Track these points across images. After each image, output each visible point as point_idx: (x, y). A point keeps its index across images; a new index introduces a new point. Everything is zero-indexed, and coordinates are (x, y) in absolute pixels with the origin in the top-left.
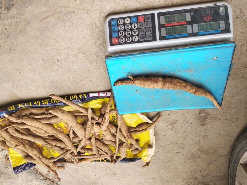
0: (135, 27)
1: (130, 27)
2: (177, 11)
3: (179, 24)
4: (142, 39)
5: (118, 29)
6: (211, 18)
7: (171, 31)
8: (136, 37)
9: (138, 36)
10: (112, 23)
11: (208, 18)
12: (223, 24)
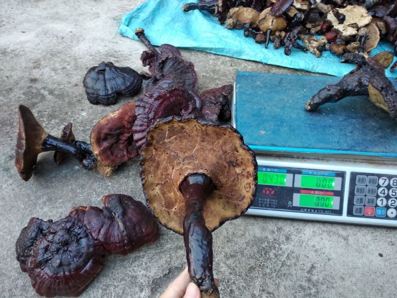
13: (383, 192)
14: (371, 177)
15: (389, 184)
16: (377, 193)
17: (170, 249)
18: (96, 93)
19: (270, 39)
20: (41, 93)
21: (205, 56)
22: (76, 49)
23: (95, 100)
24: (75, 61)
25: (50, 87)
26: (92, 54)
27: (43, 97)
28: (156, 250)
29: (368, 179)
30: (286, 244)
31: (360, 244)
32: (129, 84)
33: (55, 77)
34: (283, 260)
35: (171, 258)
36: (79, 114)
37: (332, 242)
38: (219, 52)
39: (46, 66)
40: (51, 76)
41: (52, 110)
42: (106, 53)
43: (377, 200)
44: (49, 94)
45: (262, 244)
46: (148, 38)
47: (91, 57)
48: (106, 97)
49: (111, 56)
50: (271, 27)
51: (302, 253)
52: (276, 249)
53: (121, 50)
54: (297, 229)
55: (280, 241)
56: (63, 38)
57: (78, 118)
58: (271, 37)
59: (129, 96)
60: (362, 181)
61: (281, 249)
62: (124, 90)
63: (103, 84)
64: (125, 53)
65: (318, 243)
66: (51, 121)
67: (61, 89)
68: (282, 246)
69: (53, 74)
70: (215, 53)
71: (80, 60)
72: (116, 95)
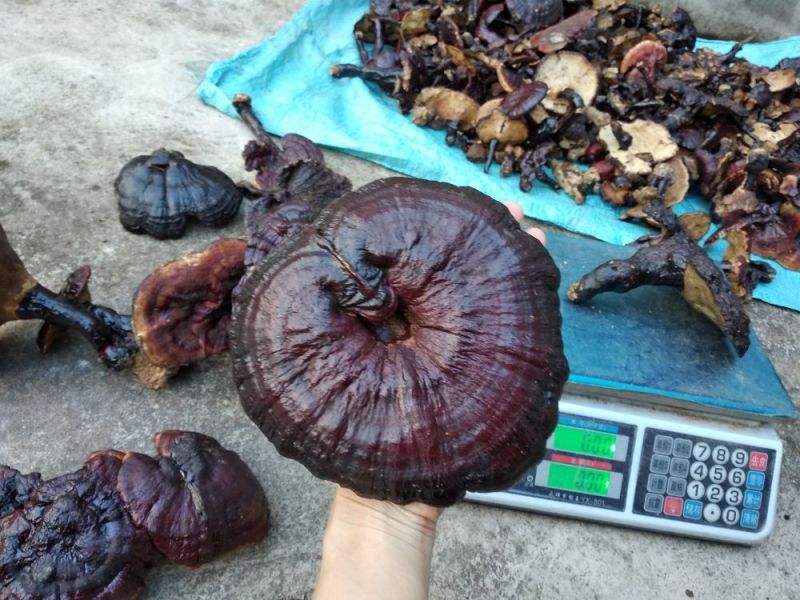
13: (699, 471)
14: (681, 440)
15: (711, 457)
16: (689, 473)
17: (282, 558)
18: (141, 210)
19: (494, 158)
20: (15, 193)
21: (369, 170)
22: (102, 112)
23: (136, 224)
24: (96, 137)
25: (37, 182)
26: (136, 128)
27: (19, 204)
28: (250, 558)
29: (674, 442)
30: (516, 561)
31: (653, 569)
32: (214, 201)
33: (50, 165)
34: (510, 595)
35: (282, 577)
36: (98, 250)
37: (601, 563)
38: (397, 165)
39: (32, 139)
40: (41, 162)
41: (38, 233)
42: (167, 131)
43: (687, 484)
44: (33, 198)
45: (470, 558)
46: (258, 116)
47: (133, 135)
48: (163, 221)
49: (176, 139)
50: (499, 136)
51: (547, 581)
52: (498, 570)
53: (198, 130)
54: (539, 533)
55: (506, 554)
56: (73, 86)
57: (95, 258)
58: (497, 154)
59: (211, 226)
60: (664, 446)
61: (507, 571)
62: (203, 211)
63: (159, 193)
64: (207, 138)
65: (577, 563)
66: (32, 256)
67: (61, 190)
68: (509, 565)
69: (45, 156)
70: (389, 166)
71: (109, 137)
72: (183, 221)
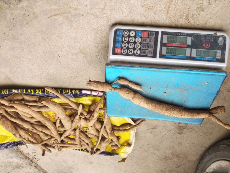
0: (138, 41)
1: (134, 40)
2: (180, 33)
3: (179, 45)
4: (143, 53)
5: (122, 40)
6: (210, 46)
7: (171, 51)
8: (138, 51)
9: (140, 51)
10: (118, 33)
11: (208, 45)
12: (219, 53)
